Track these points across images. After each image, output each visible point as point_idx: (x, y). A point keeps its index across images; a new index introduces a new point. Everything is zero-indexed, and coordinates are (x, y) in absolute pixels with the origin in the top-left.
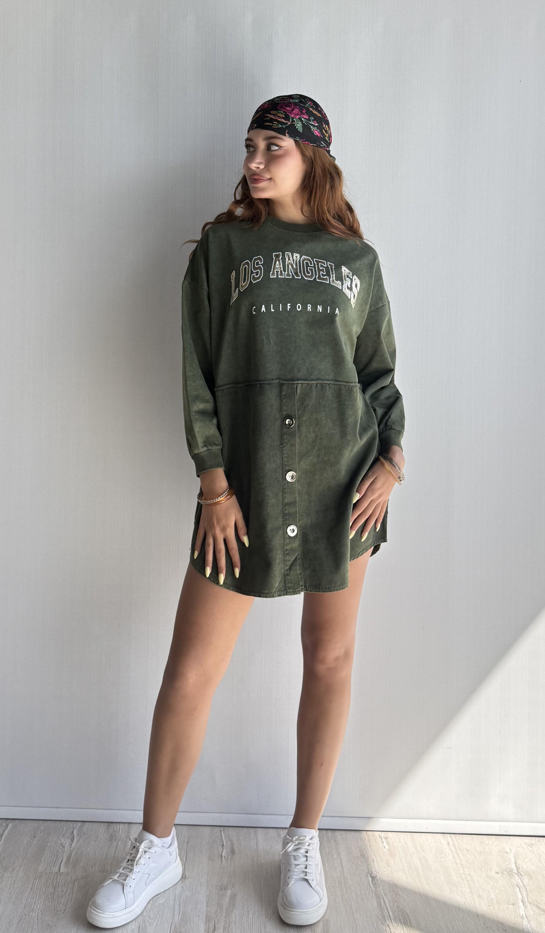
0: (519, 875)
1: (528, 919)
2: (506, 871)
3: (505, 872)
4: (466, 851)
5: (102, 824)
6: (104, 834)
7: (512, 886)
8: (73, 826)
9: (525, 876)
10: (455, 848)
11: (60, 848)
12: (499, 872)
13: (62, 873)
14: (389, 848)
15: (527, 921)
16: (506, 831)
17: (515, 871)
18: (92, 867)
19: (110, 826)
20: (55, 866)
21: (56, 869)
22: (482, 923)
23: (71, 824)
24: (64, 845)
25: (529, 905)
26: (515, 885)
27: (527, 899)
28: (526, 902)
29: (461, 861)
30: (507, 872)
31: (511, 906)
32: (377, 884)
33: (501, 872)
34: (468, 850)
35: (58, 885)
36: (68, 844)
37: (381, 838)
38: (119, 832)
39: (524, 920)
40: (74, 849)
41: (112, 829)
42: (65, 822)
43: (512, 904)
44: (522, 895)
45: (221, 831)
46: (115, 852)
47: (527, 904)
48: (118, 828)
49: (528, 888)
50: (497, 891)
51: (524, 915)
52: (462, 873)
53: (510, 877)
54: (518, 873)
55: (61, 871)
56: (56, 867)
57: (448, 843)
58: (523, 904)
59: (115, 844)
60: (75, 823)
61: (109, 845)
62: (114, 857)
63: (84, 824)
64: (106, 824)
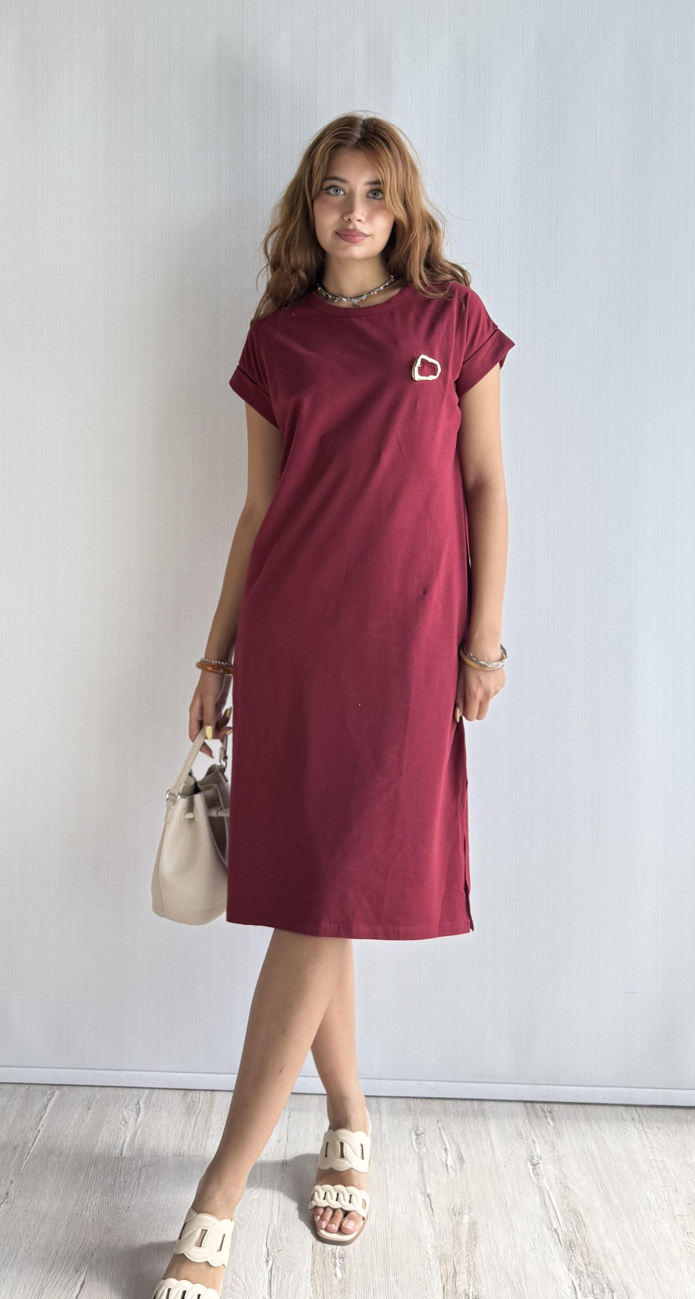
5: (177, 1092)
6: (179, 1105)
8: (140, 1093)
11: (122, 1125)
13: (125, 1158)
19: (186, 1094)
22: (679, 1227)
23: (136, 1091)
24: (127, 1119)
29: (650, 1143)
34: (659, 1128)
36: (132, 1119)
37: (545, 1112)
40: (139, 1127)
41: (190, 1099)
42: (128, 1089)
48: (198, 1098)
55: (123, 1155)
60: (141, 1090)
61: (186, 1120)
62: (193, 1136)
63: (154, 1092)
64: (182, 1092)
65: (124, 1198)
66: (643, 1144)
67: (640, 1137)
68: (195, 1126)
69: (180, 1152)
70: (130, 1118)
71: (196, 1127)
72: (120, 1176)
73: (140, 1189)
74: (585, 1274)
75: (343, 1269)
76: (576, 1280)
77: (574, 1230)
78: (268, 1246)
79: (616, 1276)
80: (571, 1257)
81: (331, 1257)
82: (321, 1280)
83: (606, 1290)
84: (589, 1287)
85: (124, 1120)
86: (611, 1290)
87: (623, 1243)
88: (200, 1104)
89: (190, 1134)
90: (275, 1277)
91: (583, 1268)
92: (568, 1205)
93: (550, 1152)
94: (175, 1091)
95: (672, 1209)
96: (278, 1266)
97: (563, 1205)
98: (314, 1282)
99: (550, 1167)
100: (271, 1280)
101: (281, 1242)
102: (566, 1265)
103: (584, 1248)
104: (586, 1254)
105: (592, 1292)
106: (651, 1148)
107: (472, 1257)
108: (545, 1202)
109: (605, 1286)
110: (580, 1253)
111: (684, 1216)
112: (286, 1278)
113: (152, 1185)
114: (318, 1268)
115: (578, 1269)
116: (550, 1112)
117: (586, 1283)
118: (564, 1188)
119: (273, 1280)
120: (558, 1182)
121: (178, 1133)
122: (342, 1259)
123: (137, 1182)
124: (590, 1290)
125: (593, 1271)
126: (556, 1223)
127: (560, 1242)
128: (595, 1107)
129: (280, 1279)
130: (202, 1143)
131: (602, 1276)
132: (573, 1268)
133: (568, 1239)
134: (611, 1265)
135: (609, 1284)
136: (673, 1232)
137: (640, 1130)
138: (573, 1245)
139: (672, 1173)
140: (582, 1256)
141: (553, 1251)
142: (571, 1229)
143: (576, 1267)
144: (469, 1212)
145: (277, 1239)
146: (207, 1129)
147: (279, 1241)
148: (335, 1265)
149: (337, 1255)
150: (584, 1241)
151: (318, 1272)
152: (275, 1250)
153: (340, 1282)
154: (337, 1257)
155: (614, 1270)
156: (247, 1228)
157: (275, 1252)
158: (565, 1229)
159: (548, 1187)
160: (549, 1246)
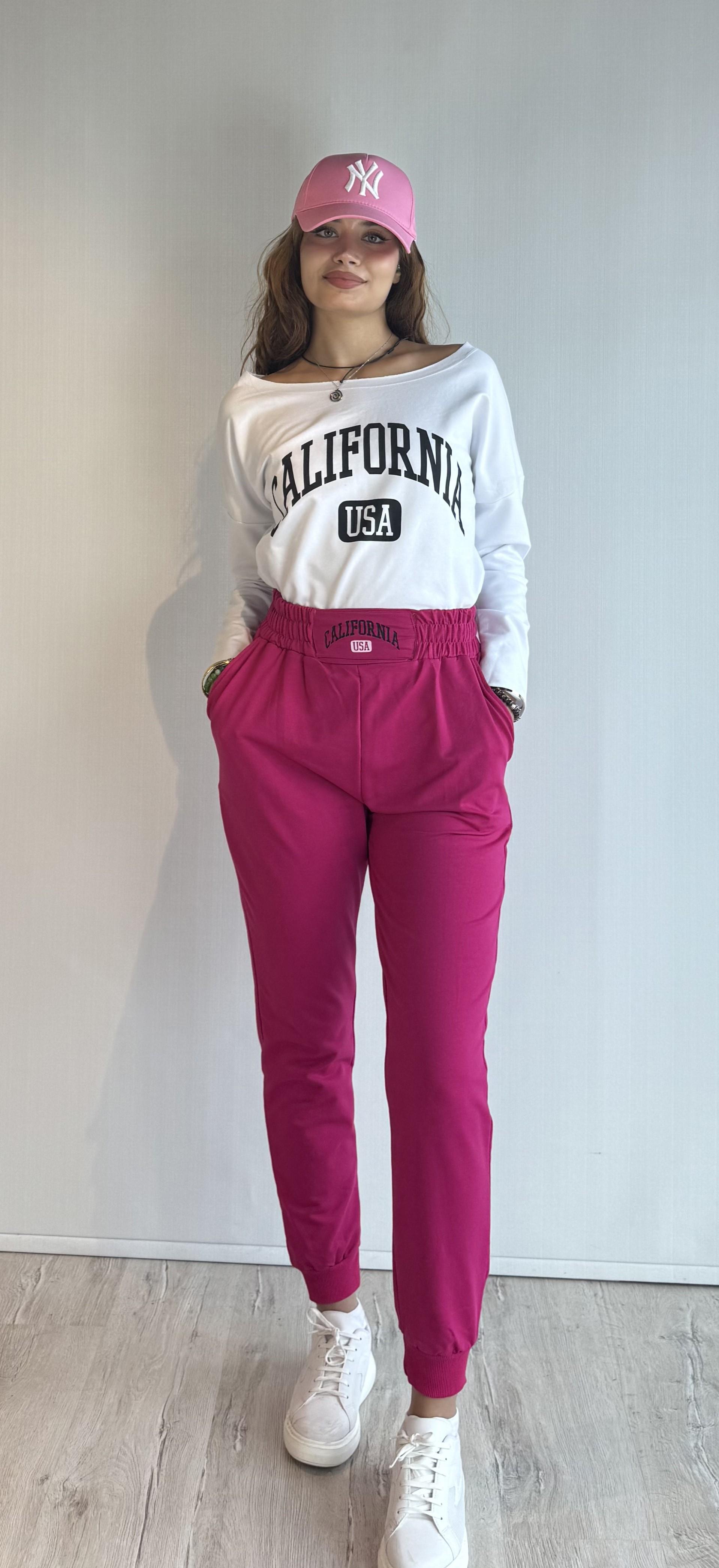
0: (694, 1342)
1: (696, 1403)
2: (675, 1334)
3: (674, 1336)
4: (620, 1305)
5: (84, 1259)
6: (84, 1273)
7: (682, 1355)
8: (41, 1260)
9: (704, 1343)
10: (605, 1302)
11: (18, 1291)
12: (665, 1337)
13: (17, 1325)
14: (505, 1300)
15: (695, 1405)
16: (685, 1279)
17: (691, 1336)
18: (62, 1318)
19: (94, 1261)
20: (7, 1317)
21: (9, 1320)
22: (626, 1406)
23: (38, 1258)
24: (24, 1286)
25: (701, 1383)
26: (686, 1354)
27: (701, 1375)
28: (698, 1380)
29: (610, 1320)
30: (677, 1337)
31: (675, 1384)
32: (479, 1349)
33: (668, 1337)
34: (623, 1305)
35: (9, 1341)
36: (30, 1285)
37: (496, 1286)
38: (107, 1270)
39: (691, 1404)
40: (37, 1295)
41: (98, 1266)
42: (29, 1256)
43: (678, 1382)
44: (693, 1369)
45: (258, 1271)
46: (98, 1298)
47: (700, 1382)
48: (107, 1265)
49: (704, 1359)
50: (657, 1362)
51: (693, 1397)
52: (609, 1337)
53: (681, 1343)
54: (694, 1338)
55: (16, 1323)
56: (9, 1316)
57: (595, 1295)
58: (694, 1382)
59: (98, 1287)
60: (44, 1255)
61: (90, 1288)
62: (96, 1305)
63: (57, 1259)
64: (91, 1258)
65: (11, 1366)
66: (602, 1321)
67: (600, 1314)
68: (99, 1294)
69: (80, 1321)
70: (28, 1285)
71: (101, 1296)
72: (9, 1344)
73: (30, 1357)
74: (511, 1451)
75: (243, 1441)
76: (501, 1457)
77: (507, 1407)
78: (164, 1418)
79: (546, 1454)
80: (499, 1434)
81: (233, 1429)
82: (218, 1453)
83: (532, 1468)
84: (514, 1464)
85: (22, 1286)
86: (537, 1468)
87: (560, 1421)
88: (109, 1271)
89: (93, 1303)
90: (167, 1448)
91: (510, 1446)
92: (505, 1382)
93: (495, 1327)
94: (82, 1257)
95: (622, 1388)
96: (172, 1437)
97: (499, 1382)
98: (210, 1453)
99: (492, 1343)
100: (162, 1451)
101: (179, 1413)
102: (491, 1441)
103: (515, 1426)
104: (516, 1431)
105: (515, 1470)
106: (610, 1325)
107: (389, 1433)
108: (480, 1378)
109: (532, 1465)
110: (509, 1430)
111: (634, 1395)
112: (180, 1448)
113: (43, 1353)
114: (216, 1441)
115: (504, 1447)
116: (503, 1286)
117: (510, 1460)
118: (504, 1364)
119: (164, 1450)
120: (498, 1358)
121: (81, 1300)
122: (244, 1432)
123: (28, 1351)
124: (514, 1468)
125: (520, 1448)
126: (488, 1400)
127: (490, 1420)
128: (554, 1281)
129: (173, 1450)
130: (105, 1312)
131: (529, 1454)
132: (499, 1446)
133: (499, 1416)
134: (542, 1445)
135: (536, 1463)
136: (618, 1411)
137: (601, 1306)
138: (503, 1422)
139: (629, 1351)
140: (511, 1433)
141: (480, 1428)
142: (503, 1406)
143: (502, 1445)
144: (394, 1387)
145: (175, 1410)
146: (113, 1297)
147: (177, 1412)
148: (236, 1437)
149: (239, 1427)
150: (517, 1419)
151: (215, 1445)
152: (171, 1421)
153: (239, 1454)
154: (239, 1429)
155: (544, 1448)
156: (143, 1399)
157: (171, 1424)
158: (498, 1406)
159: (485, 1363)
160: (476, 1423)
